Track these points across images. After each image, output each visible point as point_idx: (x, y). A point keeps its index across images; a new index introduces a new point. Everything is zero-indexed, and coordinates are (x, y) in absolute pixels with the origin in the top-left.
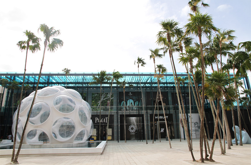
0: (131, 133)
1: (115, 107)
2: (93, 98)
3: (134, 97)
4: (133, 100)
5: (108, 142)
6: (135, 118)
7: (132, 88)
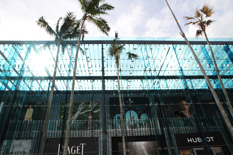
4: (136, 111)
6: (144, 142)
7: (133, 93)
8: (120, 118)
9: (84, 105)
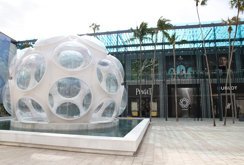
0: (183, 108)
1: (160, 74)
2: (133, 65)
3: (186, 62)
4: (184, 65)
5: (152, 119)
6: (188, 88)
7: (183, 50)
8: (173, 71)
9: (147, 61)
